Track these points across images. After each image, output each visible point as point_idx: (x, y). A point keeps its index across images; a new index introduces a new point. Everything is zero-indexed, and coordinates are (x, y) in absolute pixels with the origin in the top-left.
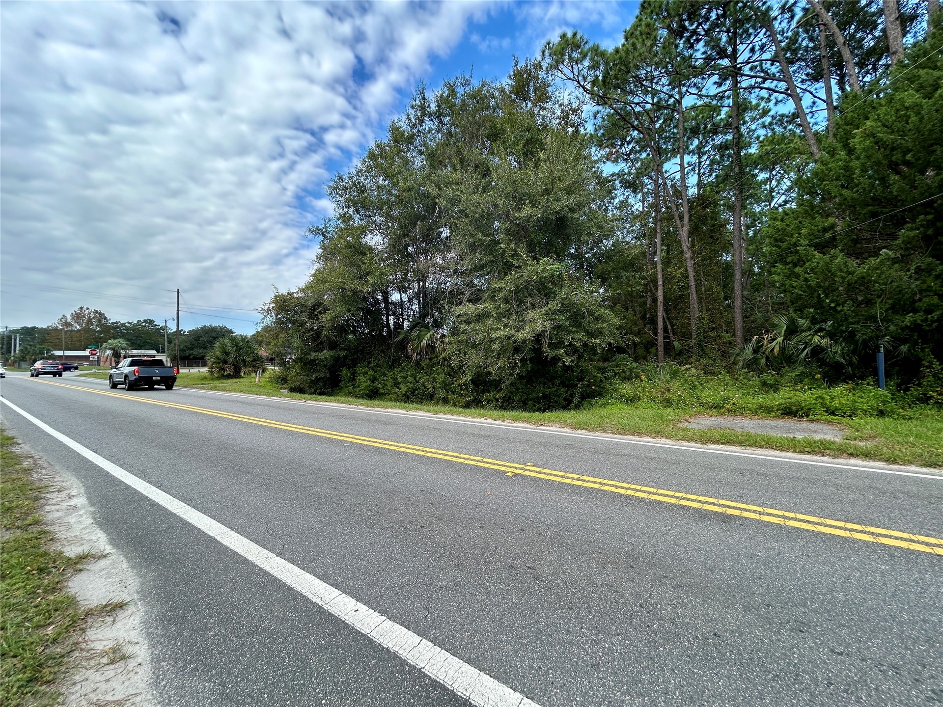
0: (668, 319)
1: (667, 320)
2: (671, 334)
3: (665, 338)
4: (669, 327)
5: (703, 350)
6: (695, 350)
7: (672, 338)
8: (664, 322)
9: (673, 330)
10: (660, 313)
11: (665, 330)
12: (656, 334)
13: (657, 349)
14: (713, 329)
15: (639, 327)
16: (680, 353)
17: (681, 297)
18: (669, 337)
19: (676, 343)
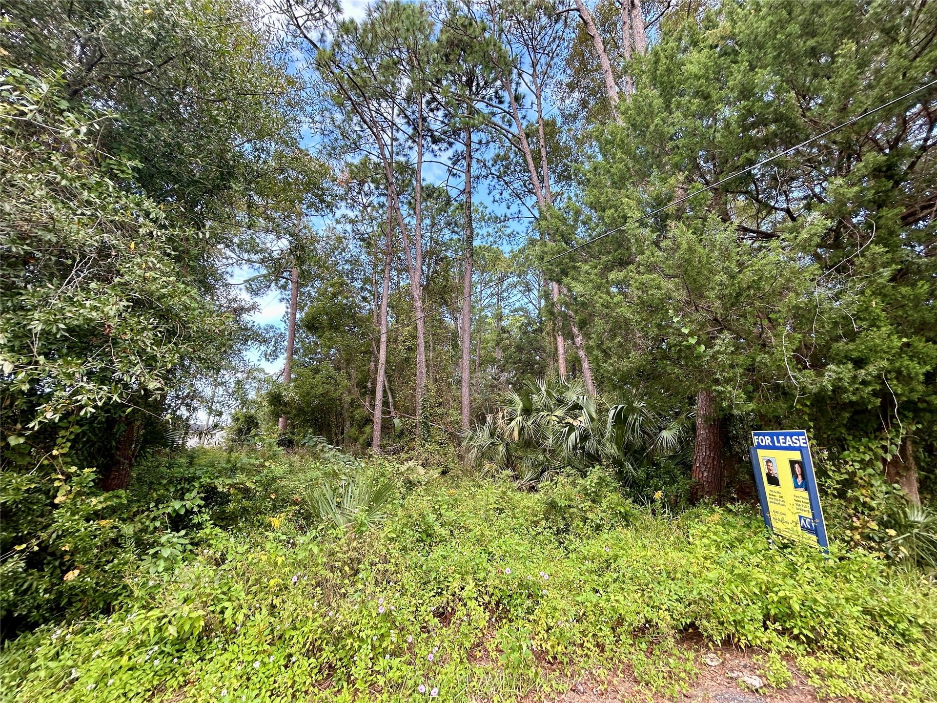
0: (390, 389)
1: (388, 391)
2: (392, 409)
3: (384, 413)
4: (391, 400)
5: (429, 431)
6: (419, 431)
7: (393, 414)
8: (385, 391)
9: (395, 403)
10: (381, 378)
11: (385, 403)
12: (373, 406)
13: (372, 428)
14: (440, 404)
15: (353, 397)
16: (401, 434)
17: (407, 360)
18: (389, 413)
19: (397, 421)
